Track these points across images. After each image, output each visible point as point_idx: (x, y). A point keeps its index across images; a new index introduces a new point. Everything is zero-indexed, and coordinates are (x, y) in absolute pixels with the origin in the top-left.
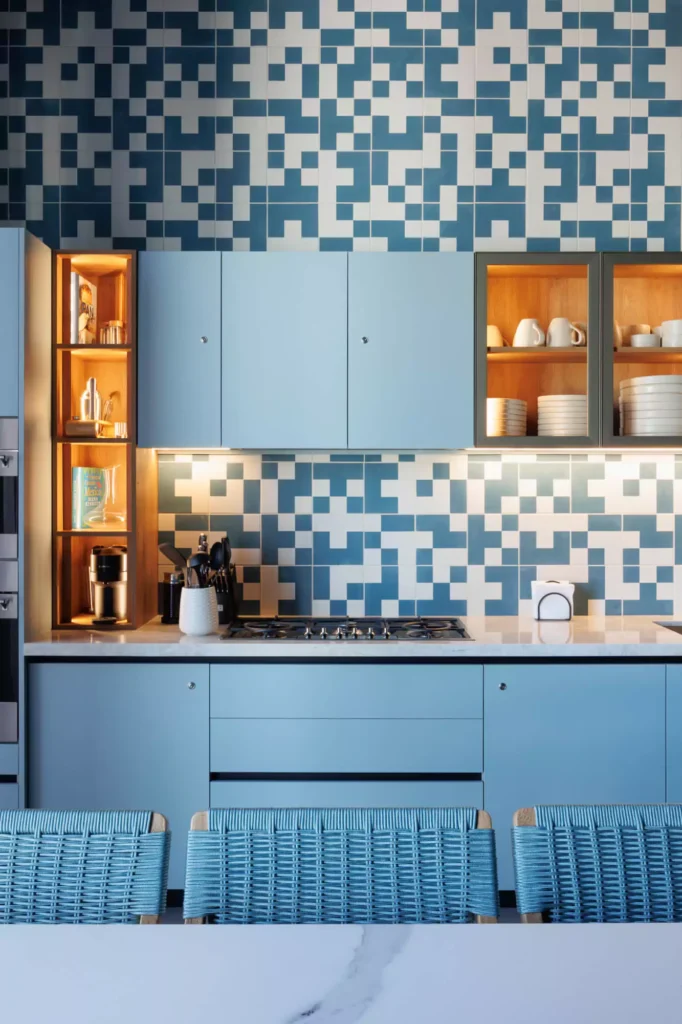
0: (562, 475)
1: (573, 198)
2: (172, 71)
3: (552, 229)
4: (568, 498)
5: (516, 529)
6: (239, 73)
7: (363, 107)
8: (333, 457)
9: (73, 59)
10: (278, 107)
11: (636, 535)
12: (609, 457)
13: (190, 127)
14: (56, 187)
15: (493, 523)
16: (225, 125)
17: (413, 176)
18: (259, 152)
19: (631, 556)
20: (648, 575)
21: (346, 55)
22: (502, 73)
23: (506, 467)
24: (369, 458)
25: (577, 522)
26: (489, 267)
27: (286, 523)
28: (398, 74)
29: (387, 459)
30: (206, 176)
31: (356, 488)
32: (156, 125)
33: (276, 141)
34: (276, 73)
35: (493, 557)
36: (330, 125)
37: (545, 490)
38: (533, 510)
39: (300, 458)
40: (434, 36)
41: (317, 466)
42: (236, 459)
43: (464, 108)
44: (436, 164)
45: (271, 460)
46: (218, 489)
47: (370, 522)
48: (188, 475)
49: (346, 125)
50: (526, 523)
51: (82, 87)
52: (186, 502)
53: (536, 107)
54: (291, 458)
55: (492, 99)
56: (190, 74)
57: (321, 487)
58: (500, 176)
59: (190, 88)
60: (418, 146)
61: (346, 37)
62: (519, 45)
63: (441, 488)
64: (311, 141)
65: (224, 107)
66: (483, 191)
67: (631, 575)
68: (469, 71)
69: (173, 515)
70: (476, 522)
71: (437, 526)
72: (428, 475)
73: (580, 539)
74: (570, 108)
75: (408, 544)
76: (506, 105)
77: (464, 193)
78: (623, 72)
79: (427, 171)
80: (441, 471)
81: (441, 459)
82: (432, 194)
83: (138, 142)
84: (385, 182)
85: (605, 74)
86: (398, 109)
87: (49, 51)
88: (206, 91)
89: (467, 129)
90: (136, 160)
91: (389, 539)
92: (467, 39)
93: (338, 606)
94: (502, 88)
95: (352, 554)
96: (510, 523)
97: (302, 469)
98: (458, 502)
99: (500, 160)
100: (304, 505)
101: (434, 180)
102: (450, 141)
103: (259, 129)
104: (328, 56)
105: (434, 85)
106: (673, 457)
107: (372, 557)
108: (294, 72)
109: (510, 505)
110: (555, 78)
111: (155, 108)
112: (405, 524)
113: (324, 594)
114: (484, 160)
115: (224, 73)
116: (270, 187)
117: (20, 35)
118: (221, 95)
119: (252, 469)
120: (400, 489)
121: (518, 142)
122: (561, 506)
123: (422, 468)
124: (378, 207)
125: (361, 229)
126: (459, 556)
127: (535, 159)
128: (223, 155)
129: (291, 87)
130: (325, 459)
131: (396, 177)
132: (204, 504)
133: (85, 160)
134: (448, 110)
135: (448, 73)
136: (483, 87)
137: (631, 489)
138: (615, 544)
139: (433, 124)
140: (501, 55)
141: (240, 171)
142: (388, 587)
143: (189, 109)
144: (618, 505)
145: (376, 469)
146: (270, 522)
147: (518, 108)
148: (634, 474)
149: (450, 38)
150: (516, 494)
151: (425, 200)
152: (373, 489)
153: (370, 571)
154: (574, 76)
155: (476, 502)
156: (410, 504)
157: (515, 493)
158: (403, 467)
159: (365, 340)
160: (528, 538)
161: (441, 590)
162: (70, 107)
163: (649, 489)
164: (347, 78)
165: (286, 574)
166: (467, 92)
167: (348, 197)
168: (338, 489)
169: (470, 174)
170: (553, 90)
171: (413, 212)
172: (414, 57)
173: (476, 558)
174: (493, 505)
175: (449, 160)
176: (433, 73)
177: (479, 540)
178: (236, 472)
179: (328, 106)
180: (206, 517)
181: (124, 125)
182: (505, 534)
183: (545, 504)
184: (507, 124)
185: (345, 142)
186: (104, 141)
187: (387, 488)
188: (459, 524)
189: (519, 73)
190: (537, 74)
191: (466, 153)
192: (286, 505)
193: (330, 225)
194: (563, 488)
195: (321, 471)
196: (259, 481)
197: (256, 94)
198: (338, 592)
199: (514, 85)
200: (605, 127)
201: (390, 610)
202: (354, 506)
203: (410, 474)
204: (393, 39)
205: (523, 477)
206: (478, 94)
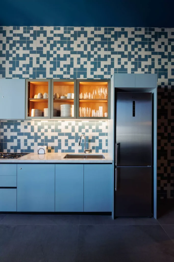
0: (53, 125)
1: (55, 70)
3: (51, 76)
4: (54, 129)
7: (14, 52)
8: (8, 121)
11: (67, 137)
12: (62, 121)
15: (39, 134)
17: (24, 66)
19: (66, 141)
20: (70, 145)
22: (41, 45)
23: (42, 123)
24: (15, 121)
25: (56, 134)
28: (21, 45)
29: (18, 121)
31: (12, 127)
35: (39, 141)
36: (8, 56)
37: (49, 127)
38: (47, 132)
39: (2, 121)
40: (28, 38)
43: (34, 52)
44: (28, 63)
47: (15, 134)
49: (11, 55)
50: (46, 134)
53: (48, 52)
55: (40, 51)
57: (5, 127)
58: (41, 66)
60: (25, 60)
62: (45, 40)
63: (29, 127)
64: (4, 59)
66: (38, 69)
67: (66, 145)
68: (35, 45)
70: (36, 134)
71: (28, 134)
72: (26, 124)
73: (56, 137)
74: (55, 52)
75: (22, 138)
76: (42, 52)
77: (34, 69)
78: (65, 46)
79: (27, 65)
80: (29, 124)
81: (29, 121)
82: (28, 69)
84: (19, 67)
85: (62, 46)
86: (21, 52)
89: (35, 56)
91: (19, 137)
92: (35, 39)
93: (9, 151)
94: (42, 48)
95: (12, 140)
96: (43, 134)
97: (2, 123)
98: (32, 130)
99: (41, 62)
100: (2, 130)
101: (28, 67)
105: (28, 48)
106: (75, 121)
107: (15, 141)
108: (1, 45)
109: (43, 131)
110: (52, 47)
112: (22, 134)
113: (6, 148)
114: (38, 62)
120: (21, 127)
121: (45, 59)
122: (53, 131)
124: (17, 72)
125: (14, 76)
126: (32, 141)
127: (48, 62)
130: (6, 121)
131: (21, 66)
134: (31, 52)
135: (31, 45)
136: (38, 48)
137: (67, 127)
138: (63, 138)
139: (28, 55)
140: (41, 42)
142: (19, 147)
144: (64, 131)
145: (15, 123)
147: (45, 52)
148: (67, 125)
149: (31, 39)
151: (26, 70)
153: (15, 143)
154: (56, 46)
155: (36, 130)
156: (23, 130)
157: (44, 128)
158: (22, 123)
159: (3, 97)
160: (46, 137)
161: (29, 147)
163: (70, 128)
164: (11, 46)
166: (35, 49)
167: (11, 70)
168: (9, 127)
169: (35, 65)
170: (51, 49)
171: (24, 73)
172: (25, 42)
173: (36, 141)
174: (39, 130)
175: (31, 62)
176: (28, 45)
177: (36, 137)
182: (41, 136)
183: (49, 130)
184: (42, 55)
185: (11, 59)
187: (19, 127)
188: (32, 134)
189: (45, 45)
190: (48, 45)
191: (34, 61)
193: (8, 75)
194: (53, 127)
195: (6, 124)
198: (9, 147)
199: (44, 48)
200: (62, 56)
201: (19, 151)
202: (12, 131)
203: (23, 124)
204: (20, 39)
205: (45, 125)
206: (37, 50)
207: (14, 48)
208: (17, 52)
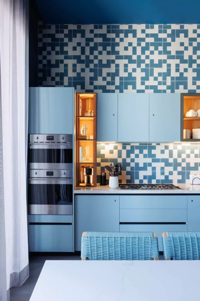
0: (196, 149)
2: (100, 48)
3: (194, 88)
4: (198, 154)
5: (185, 162)
6: (117, 49)
7: (147, 57)
8: (140, 144)
9: (76, 45)
10: (126, 57)
13: (104, 62)
14: (71, 77)
15: (179, 160)
16: (113, 62)
17: (160, 74)
18: (122, 68)
21: (143, 44)
22: (182, 49)
24: (149, 144)
26: (184, 97)
27: (128, 160)
28: (156, 49)
29: (153, 144)
30: (108, 74)
31: (146, 152)
32: (96, 62)
33: (126, 66)
34: (126, 49)
35: (180, 169)
36: (140, 62)
37: (192, 152)
38: (190, 157)
39: (132, 144)
40: (165, 40)
41: (136, 146)
42: (116, 145)
43: (173, 57)
44: (165, 71)
45: (124, 145)
46: (111, 152)
47: (149, 160)
48: (104, 149)
49: (143, 61)
50: (188, 160)
51: (78, 52)
52: (104, 155)
53: (190, 57)
54: (129, 144)
55: (179, 55)
56: (105, 49)
57: (137, 151)
58: (181, 74)
59: (104, 53)
60: (161, 67)
61: (143, 40)
62: (186, 42)
63: (167, 152)
64: (134, 66)
65: (113, 57)
66: (177, 78)
68: (174, 48)
69: (100, 158)
71: (166, 161)
72: (163, 148)
74: (199, 57)
75: (158, 166)
76: (183, 57)
77: (172, 78)
79: (163, 73)
80: (166, 147)
81: (167, 144)
82: (165, 79)
83: (92, 66)
84: (153, 76)
86: (156, 57)
87: (69, 43)
88: (108, 53)
89: (173, 62)
90: (91, 70)
91: (154, 164)
92: (173, 40)
93: (141, 181)
94: (182, 52)
95: (145, 168)
96: (184, 160)
97: (132, 147)
98: (171, 155)
99: (182, 70)
100: (132, 156)
101: (165, 75)
102: (169, 66)
103: (122, 63)
104: (139, 45)
105: (165, 52)
107: (149, 169)
108: (130, 49)
109: (184, 156)
110: (195, 50)
111: (96, 57)
112: (158, 161)
113: (137, 178)
114: (177, 70)
115: (113, 49)
116: (124, 77)
117: (62, 40)
118: (112, 54)
119: (120, 147)
120: (156, 152)
121: (186, 66)
122: (196, 156)
123: (162, 147)
124: (151, 82)
125: (147, 87)
126: (171, 169)
127: (190, 70)
128: (113, 69)
129: (130, 52)
130: (138, 144)
131: (156, 74)
132: (108, 156)
133: (78, 70)
134: (169, 58)
135: (169, 49)
136: (177, 52)
139: (165, 61)
140: (182, 44)
141: (117, 73)
142: (153, 176)
143: (104, 58)
145: (150, 147)
146: (124, 160)
147: (186, 57)
149: (169, 40)
150: (185, 153)
151: (163, 80)
152: (150, 152)
153: (149, 172)
155: (175, 156)
156: (159, 156)
158: (157, 146)
159: (153, 115)
160: (188, 164)
161: (167, 177)
162: (75, 57)
164: (143, 50)
165: (128, 173)
166: (173, 53)
167: (144, 80)
168: (141, 152)
169: (174, 74)
170: (195, 53)
171: (160, 83)
172: (160, 45)
173: (175, 169)
174: (179, 156)
175: (169, 70)
176: (165, 49)
177: (176, 165)
178: (116, 148)
179: (139, 57)
180: (108, 159)
181: (88, 62)
182: (182, 163)
183: (192, 156)
184: (183, 61)
185: (143, 66)
186: (83, 66)
187: (153, 152)
188: (171, 161)
189: (186, 49)
190: (191, 49)
191: (173, 68)
192: (128, 156)
193: (139, 87)
194: (197, 152)
195: (137, 147)
196: (121, 150)
197: (121, 54)
198: (141, 177)
199: (185, 52)
201: (154, 182)
202: (145, 156)
203: (159, 148)
204: (155, 40)
205: (187, 149)
206: (176, 54)
207: (147, 53)
208: (152, 57)
